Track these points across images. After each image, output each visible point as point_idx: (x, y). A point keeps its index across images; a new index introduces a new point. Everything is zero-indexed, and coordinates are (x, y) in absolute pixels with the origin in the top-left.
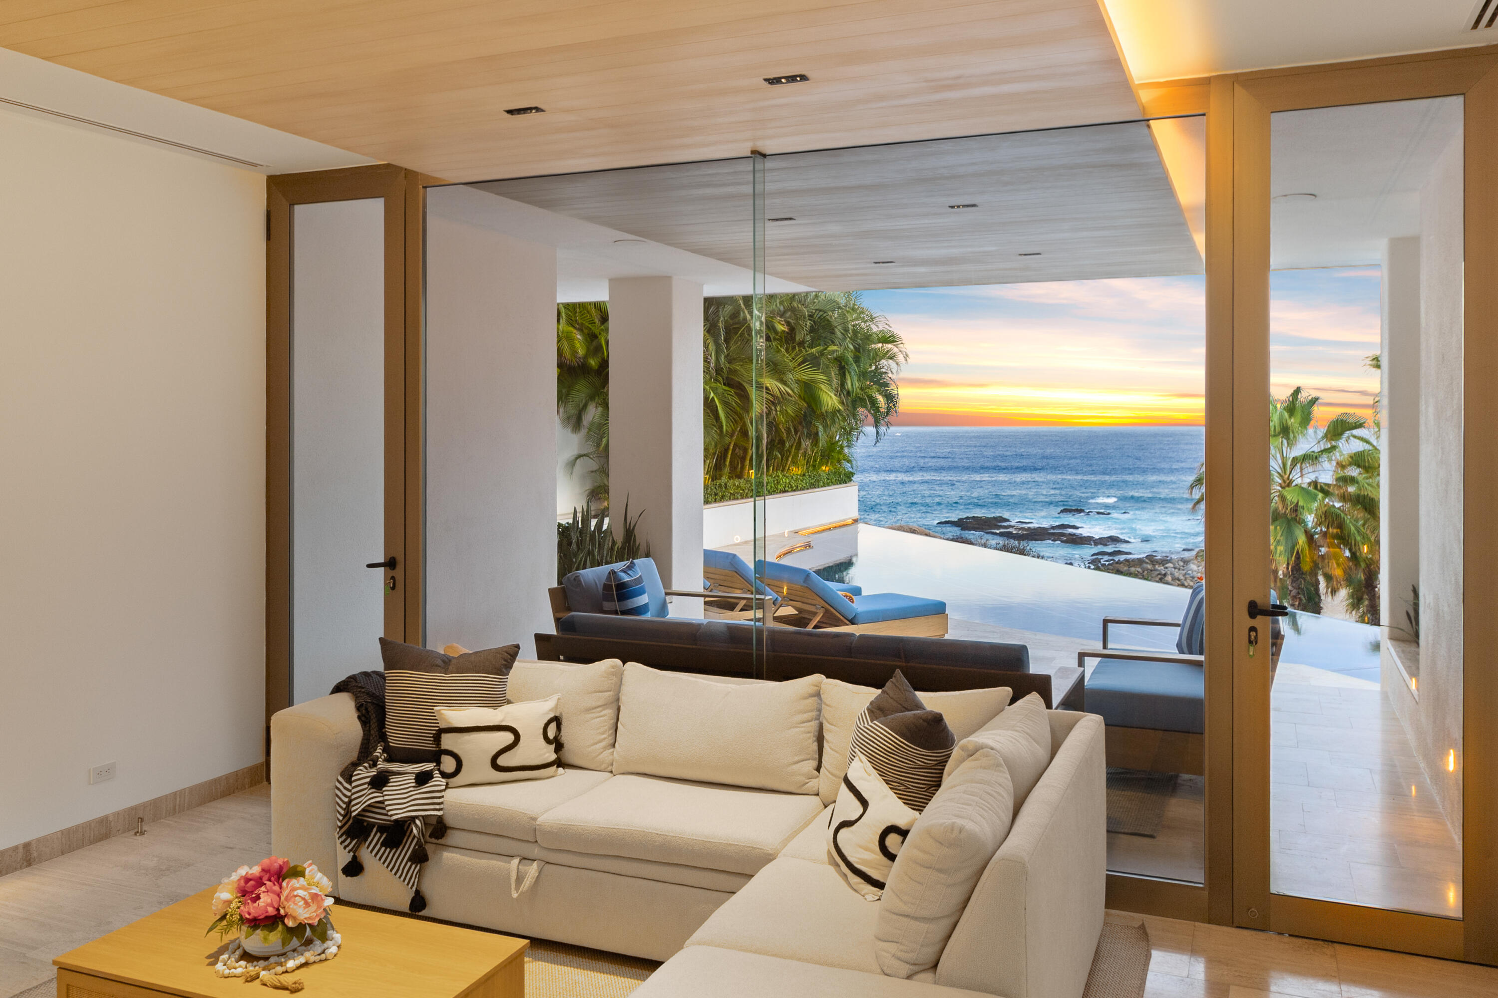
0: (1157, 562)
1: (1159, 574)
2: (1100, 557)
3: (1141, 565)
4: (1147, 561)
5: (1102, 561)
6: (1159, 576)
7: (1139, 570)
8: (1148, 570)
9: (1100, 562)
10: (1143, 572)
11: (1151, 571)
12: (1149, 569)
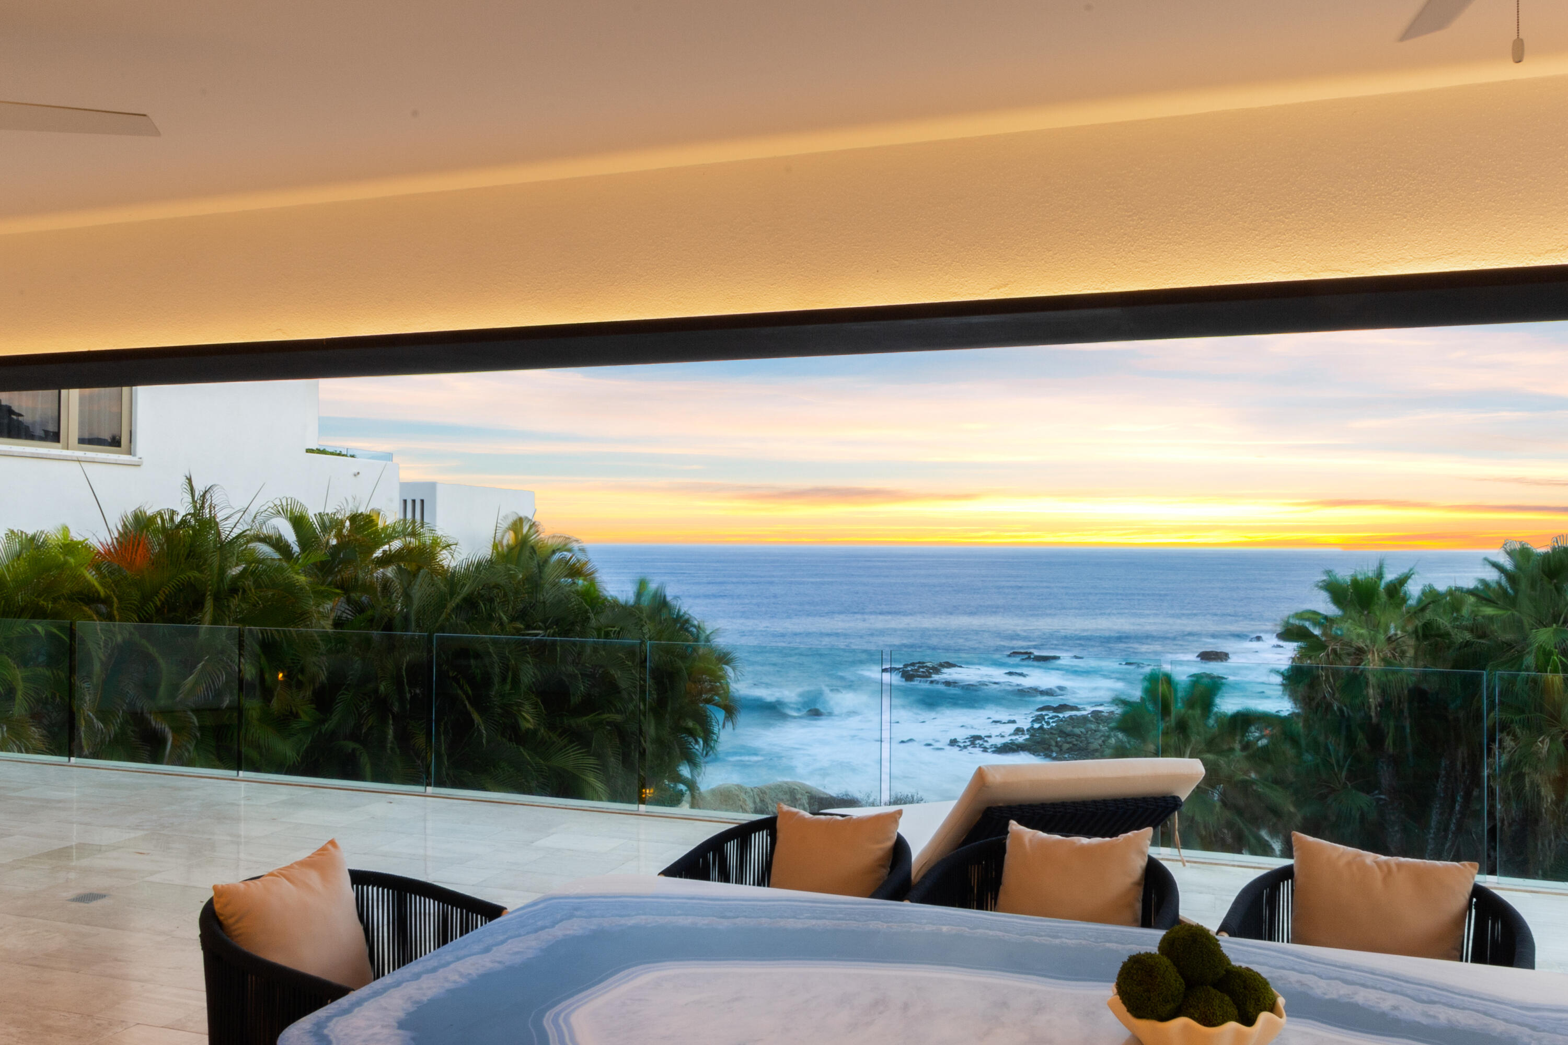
0: (1102, 720)
1: (1102, 736)
2: (1044, 713)
3: (1085, 724)
4: (1092, 719)
5: (1046, 717)
6: (1103, 738)
7: (1083, 730)
8: (1091, 730)
9: (1044, 719)
10: (1087, 732)
11: (1095, 731)
12: (1093, 730)
